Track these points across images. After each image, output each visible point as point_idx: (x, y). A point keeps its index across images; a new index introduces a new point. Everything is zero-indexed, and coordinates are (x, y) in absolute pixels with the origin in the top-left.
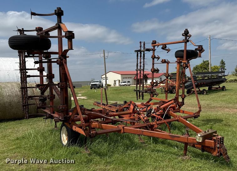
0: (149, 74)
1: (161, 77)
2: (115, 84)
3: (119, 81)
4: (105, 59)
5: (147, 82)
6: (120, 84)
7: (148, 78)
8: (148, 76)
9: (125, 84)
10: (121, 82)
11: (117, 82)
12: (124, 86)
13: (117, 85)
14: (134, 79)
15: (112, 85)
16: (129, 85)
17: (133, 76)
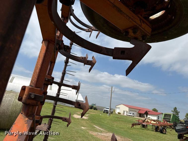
0: (149, 111)
1: (158, 115)
2: (124, 113)
3: (127, 112)
4: (112, 93)
5: (147, 117)
6: (127, 114)
7: (148, 114)
8: (149, 113)
9: (130, 115)
10: (128, 113)
11: (125, 112)
12: (129, 116)
13: (125, 114)
14: (138, 113)
15: (122, 114)
16: (133, 116)
17: (138, 111)
